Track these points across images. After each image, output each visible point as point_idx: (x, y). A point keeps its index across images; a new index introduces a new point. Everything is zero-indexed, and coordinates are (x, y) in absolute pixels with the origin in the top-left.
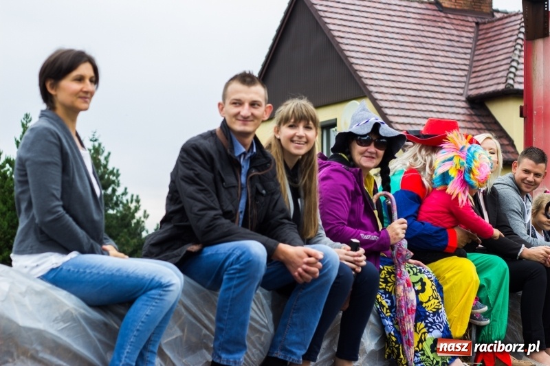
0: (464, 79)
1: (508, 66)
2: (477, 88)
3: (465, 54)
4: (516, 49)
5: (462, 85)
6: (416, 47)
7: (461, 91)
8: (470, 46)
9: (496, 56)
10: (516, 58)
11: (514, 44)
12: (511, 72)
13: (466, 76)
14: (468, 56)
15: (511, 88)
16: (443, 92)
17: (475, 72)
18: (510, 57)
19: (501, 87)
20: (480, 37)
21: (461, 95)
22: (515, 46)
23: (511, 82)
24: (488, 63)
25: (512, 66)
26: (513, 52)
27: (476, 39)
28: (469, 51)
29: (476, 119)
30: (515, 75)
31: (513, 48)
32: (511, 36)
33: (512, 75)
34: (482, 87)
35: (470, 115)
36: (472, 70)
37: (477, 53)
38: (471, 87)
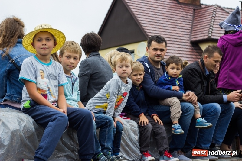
0: (189, 33)
1: (208, 28)
2: (195, 38)
3: (189, 22)
4: (212, 21)
5: (189, 36)
6: (168, 19)
7: (188, 39)
8: (191, 19)
9: (203, 24)
10: (212, 25)
11: (211, 19)
12: (210, 31)
13: (190, 32)
14: (191, 24)
15: (210, 38)
16: (181, 39)
17: (194, 31)
18: (209, 25)
19: (206, 37)
20: (195, 16)
21: (188, 40)
22: (211, 20)
23: (210, 35)
24: (200, 27)
25: (210, 29)
26: (211, 22)
27: (194, 16)
28: (191, 21)
29: (195, 51)
30: (212, 32)
31: (210, 21)
32: (209, 15)
33: (210, 32)
34: (197, 37)
35: (192, 49)
36: (192, 30)
37: (194, 22)
38: (192, 37)
